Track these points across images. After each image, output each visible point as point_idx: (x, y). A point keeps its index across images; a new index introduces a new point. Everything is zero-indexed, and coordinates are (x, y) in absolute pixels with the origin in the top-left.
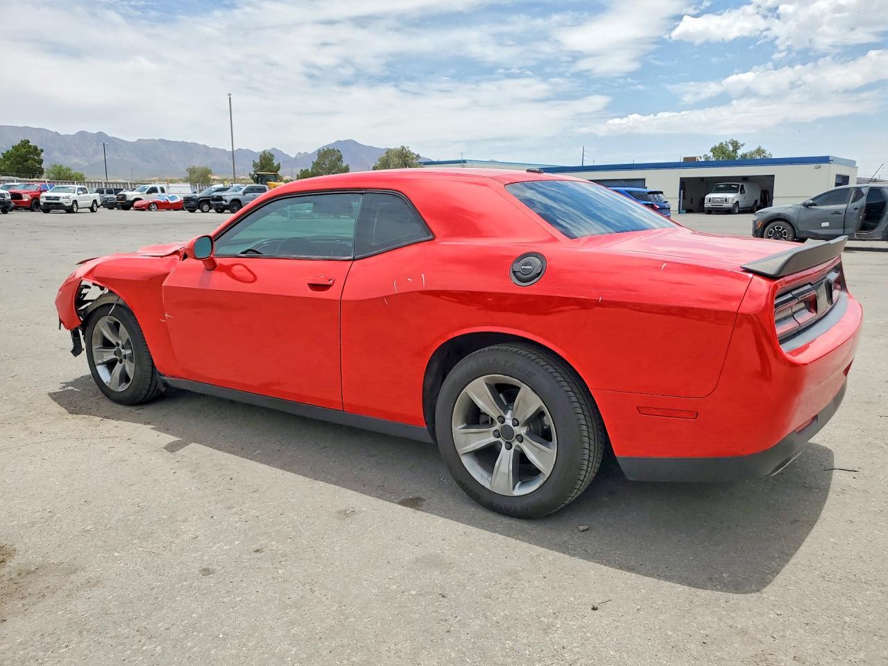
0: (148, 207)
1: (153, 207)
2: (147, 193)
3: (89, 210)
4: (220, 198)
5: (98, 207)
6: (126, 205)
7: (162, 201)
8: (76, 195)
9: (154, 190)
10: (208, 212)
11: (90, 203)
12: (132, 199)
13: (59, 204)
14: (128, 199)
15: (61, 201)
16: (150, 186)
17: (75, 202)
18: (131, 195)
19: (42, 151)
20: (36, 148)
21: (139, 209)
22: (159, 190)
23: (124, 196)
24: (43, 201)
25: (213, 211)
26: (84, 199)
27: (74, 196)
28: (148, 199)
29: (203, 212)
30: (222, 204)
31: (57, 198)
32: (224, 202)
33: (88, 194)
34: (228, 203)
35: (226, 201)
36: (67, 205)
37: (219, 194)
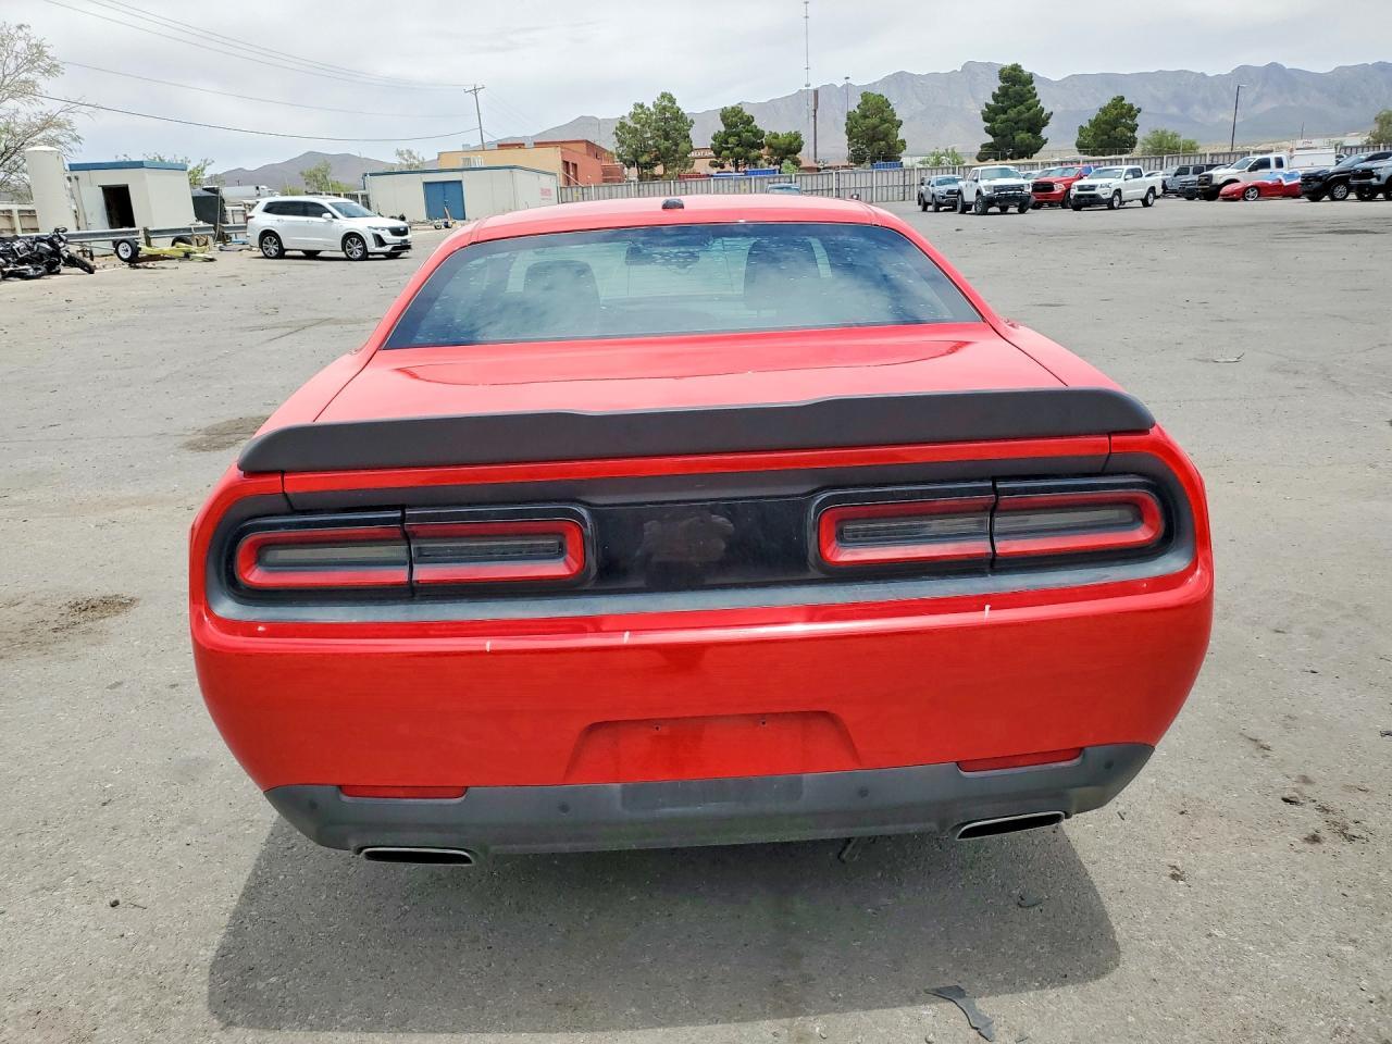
0: (1242, 195)
1: (1251, 193)
2: (1250, 170)
3: (1140, 203)
4: (1368, 173)
5: (1156, 197)
6: (1211, 192)
7: (1270, 182)
8: (1121, 181)
9: (1264, 164)
10: (1343, 199)
11: (1143, 192)
12: (1221, 181)
13: (1094, 196)
14: (1214, 182)
15: (1098, 191)
16: (1259, 157)
17: (1118, 192)
18: (1219, 175)
19: (1139, 110)
20: (1131, 108)
21: (1229, 198)
22: (1273, 163)
23: (1210, 178)
24: (1074, 192)
25: (1352, 196)
26: (1135, 186)
27: (1116, 183)
28: (1248, 179)
29: (1334, 199)
30: (1370, 185)
31: (1092, 187)
32: (1374, 181)
33: (1144, 179)
34: (1382, 182)
35: (1379, 177)
36: (1104, 197)
37: (1368, 165)
